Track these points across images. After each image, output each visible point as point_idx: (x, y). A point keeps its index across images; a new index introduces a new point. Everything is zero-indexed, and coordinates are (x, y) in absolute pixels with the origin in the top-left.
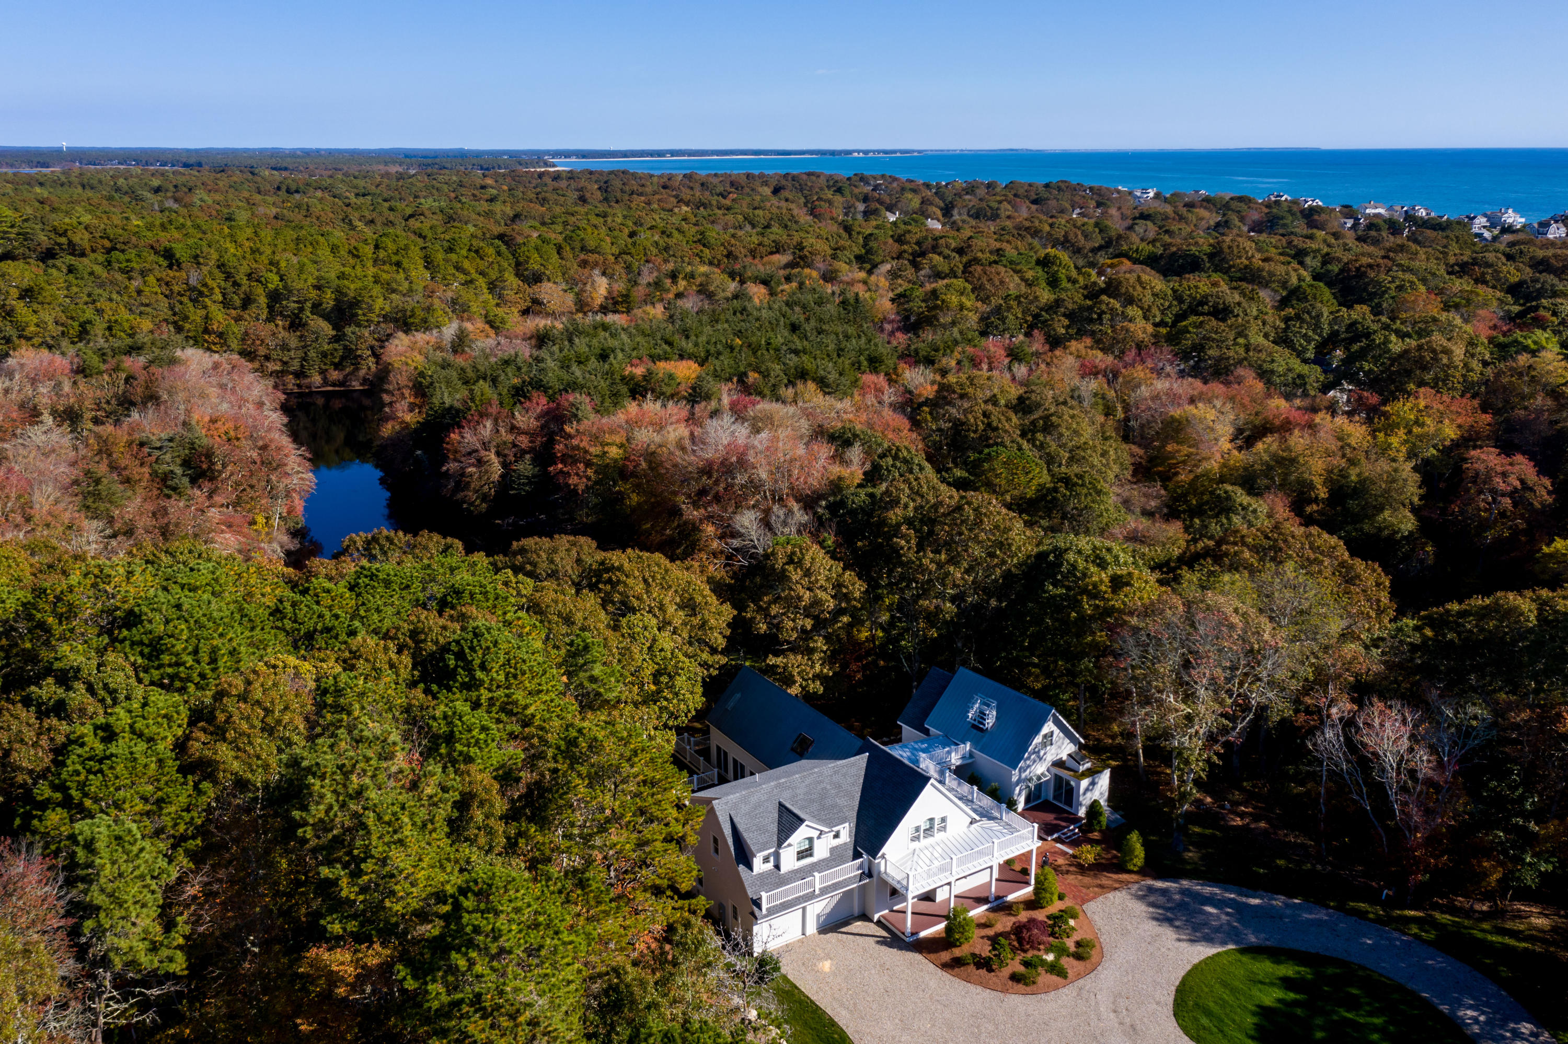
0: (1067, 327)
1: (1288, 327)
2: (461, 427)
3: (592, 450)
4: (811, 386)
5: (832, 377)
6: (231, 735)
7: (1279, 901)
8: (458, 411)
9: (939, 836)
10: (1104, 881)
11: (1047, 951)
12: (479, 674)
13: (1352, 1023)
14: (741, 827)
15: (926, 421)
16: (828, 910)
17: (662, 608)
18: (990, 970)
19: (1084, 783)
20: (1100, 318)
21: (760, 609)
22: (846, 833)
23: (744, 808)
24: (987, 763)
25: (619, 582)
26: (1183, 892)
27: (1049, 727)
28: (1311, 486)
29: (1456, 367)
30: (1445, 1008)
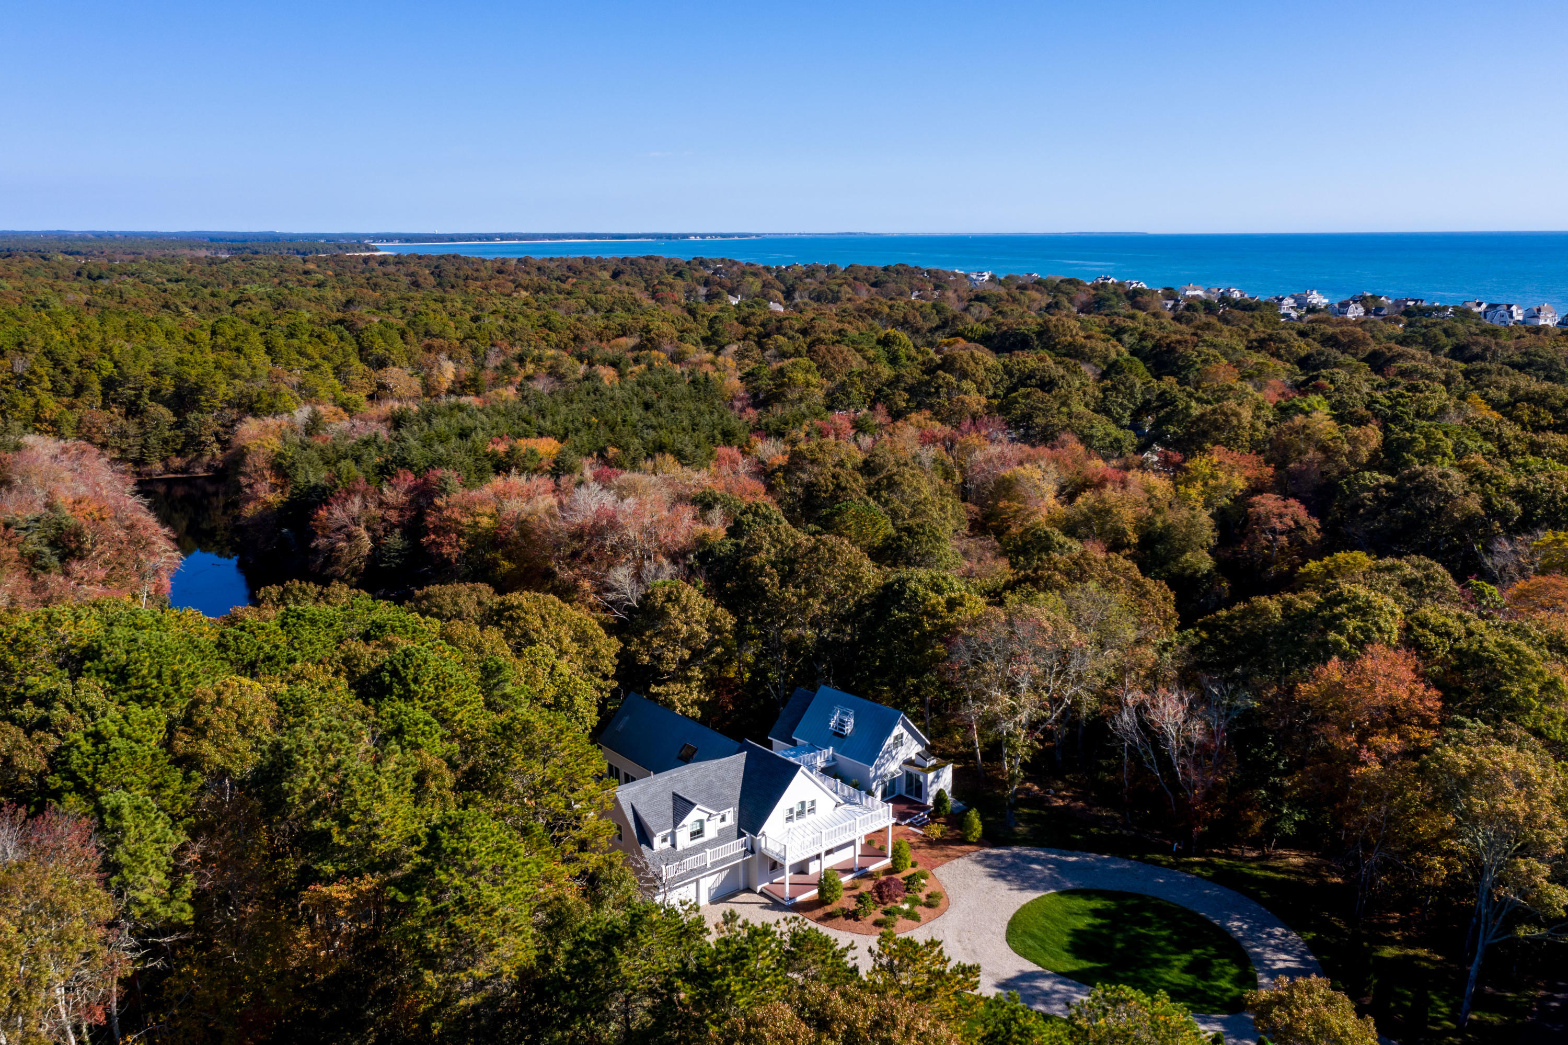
0: (908, 401)
1: (1106, 397)
2: (328, 504)
3: (464, 520)
4: (669, 458)
5: (689, 450)
7: (1091, 858)
8: (324, 489)
9: (809, 817)
10: (949, 852)
11: (903, 902)
12: (413, 686)
13: (1146, 937)
14: (642, 813)
15: (780, 485)
16: (717, 884)
17: (558, 640)
18: (857, 920)
19: (931, 776)
20: (937, 391)
21: (643, 643)
22: (731, 817)
23: (643, 798)
24: (847, 762)
25: (519, 618)
26: (1014, 856)
27: (898, 730)
28: (1125, 534)
29: (1244, 428)
30: (1217, 922)
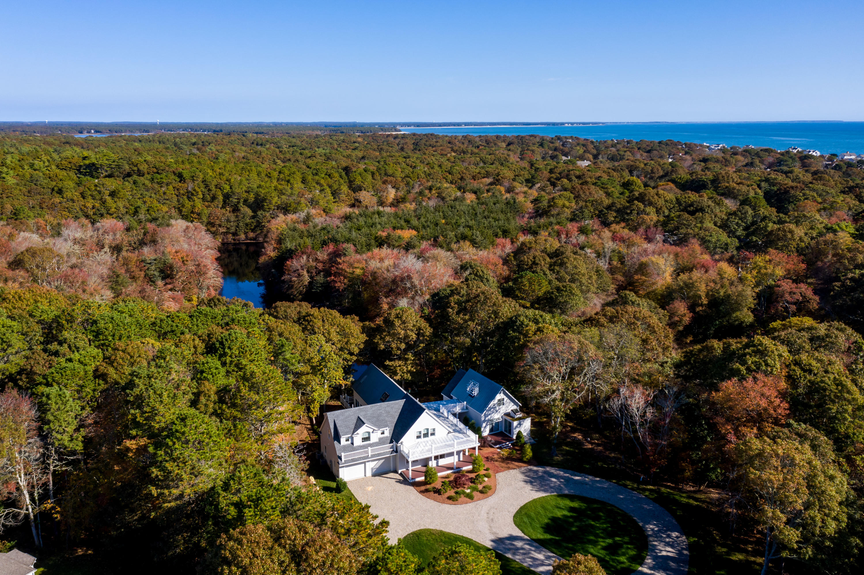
0: (615, 217)
1: (728, 219)
2: (292, 258)
3: (348, 270)
4: (468, 243)
5: (479, 239)
6: (115, 364)
7: (588, 479)
8: (293, 251)
9: (430, 438)
10: (511, 466)
11: (468, 488)
12: (227, 350)
13: (592, 526)
14: (337, 426)
15: (511, 260)
16: (377, 466)
17: (329, 333)
18: (440, 494)
19: (515, 423)
20: (631, 213)
21: (381, 338)
22: (388, 433)
23: (341, 418)
24: (473, 411)
25: (311, 321)
26: (545, 472)
27: (500, 396)
28: (700, 297)
29: (794, 240)
30: (641, 524)
